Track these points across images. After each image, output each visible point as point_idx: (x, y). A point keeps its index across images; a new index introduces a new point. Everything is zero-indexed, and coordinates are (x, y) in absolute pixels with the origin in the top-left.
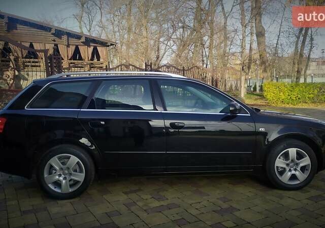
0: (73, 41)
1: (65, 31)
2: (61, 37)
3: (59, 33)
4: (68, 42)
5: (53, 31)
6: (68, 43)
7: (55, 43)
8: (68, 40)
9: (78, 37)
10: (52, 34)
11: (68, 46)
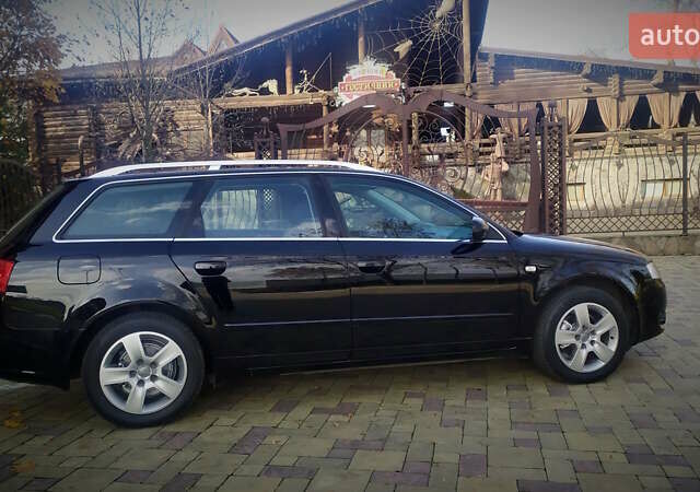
0: (635, 86)
1: (615, 65)
2: (607, 81)
3: (600, 73)
4: (621, 88)
5: (587, 70)
6: (620, 92)
7: (590, 95)
8: (621, 84)
9: (647, 74)
10: (586, 76)
11: (621, 98)
